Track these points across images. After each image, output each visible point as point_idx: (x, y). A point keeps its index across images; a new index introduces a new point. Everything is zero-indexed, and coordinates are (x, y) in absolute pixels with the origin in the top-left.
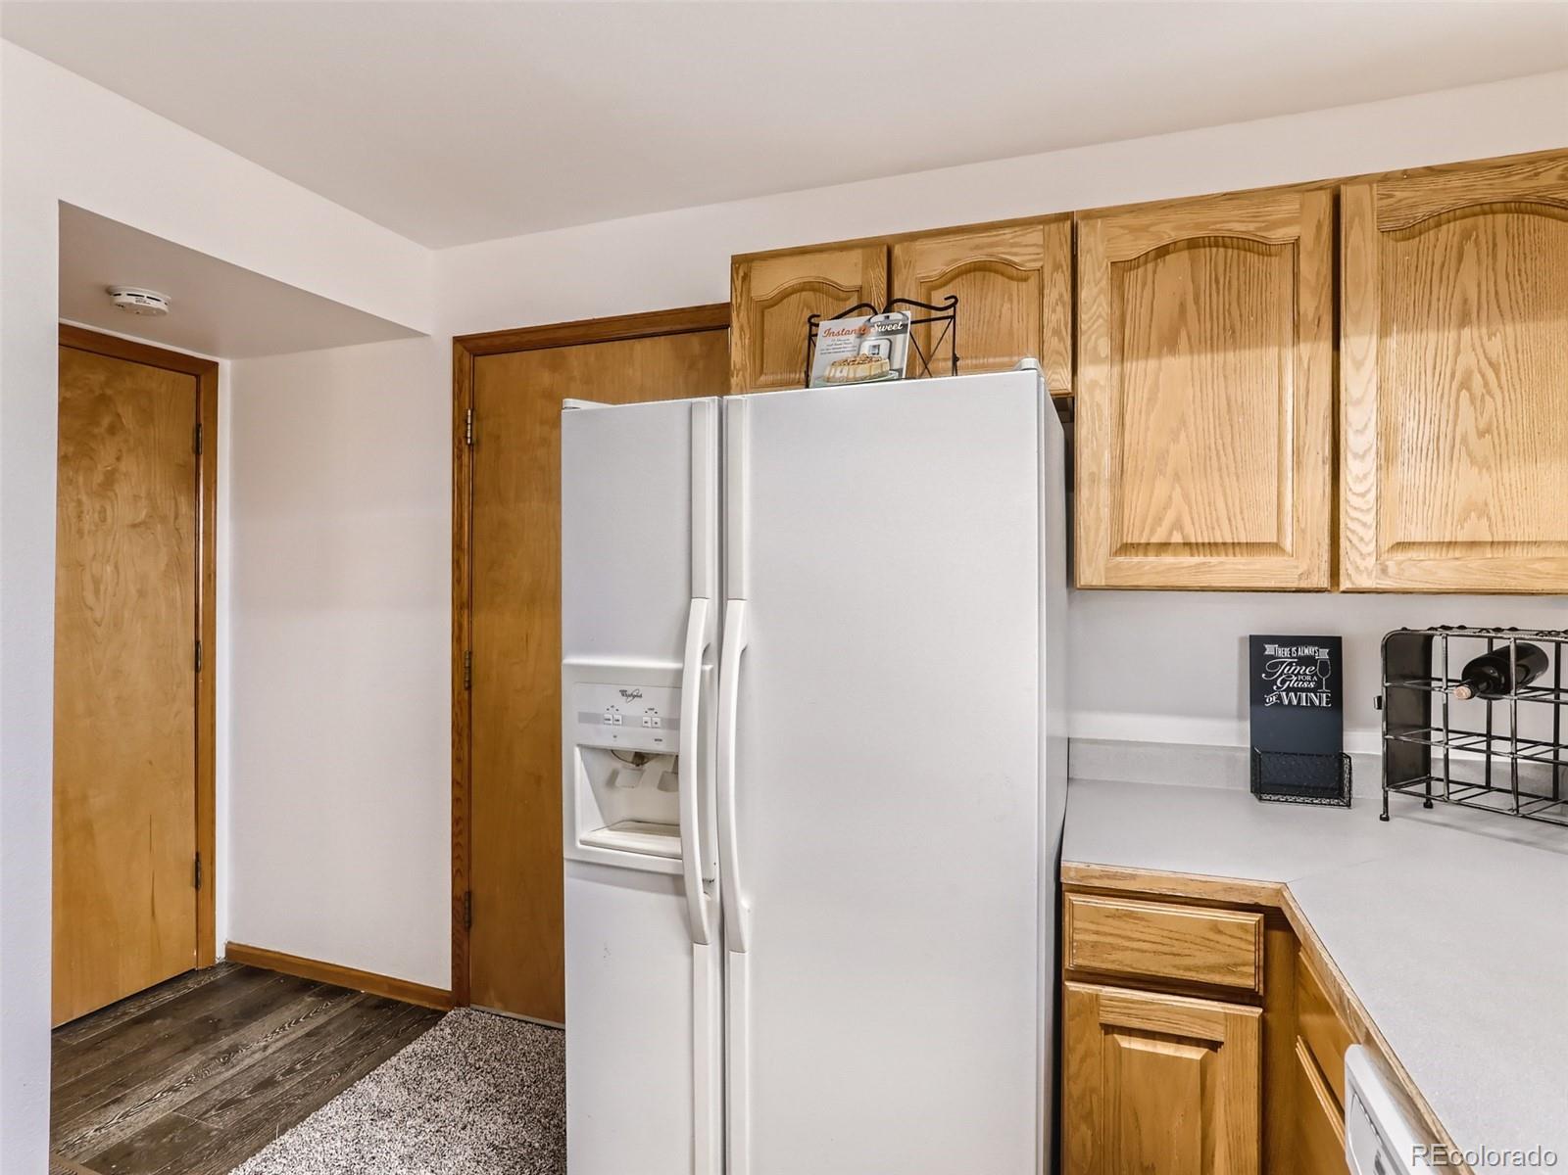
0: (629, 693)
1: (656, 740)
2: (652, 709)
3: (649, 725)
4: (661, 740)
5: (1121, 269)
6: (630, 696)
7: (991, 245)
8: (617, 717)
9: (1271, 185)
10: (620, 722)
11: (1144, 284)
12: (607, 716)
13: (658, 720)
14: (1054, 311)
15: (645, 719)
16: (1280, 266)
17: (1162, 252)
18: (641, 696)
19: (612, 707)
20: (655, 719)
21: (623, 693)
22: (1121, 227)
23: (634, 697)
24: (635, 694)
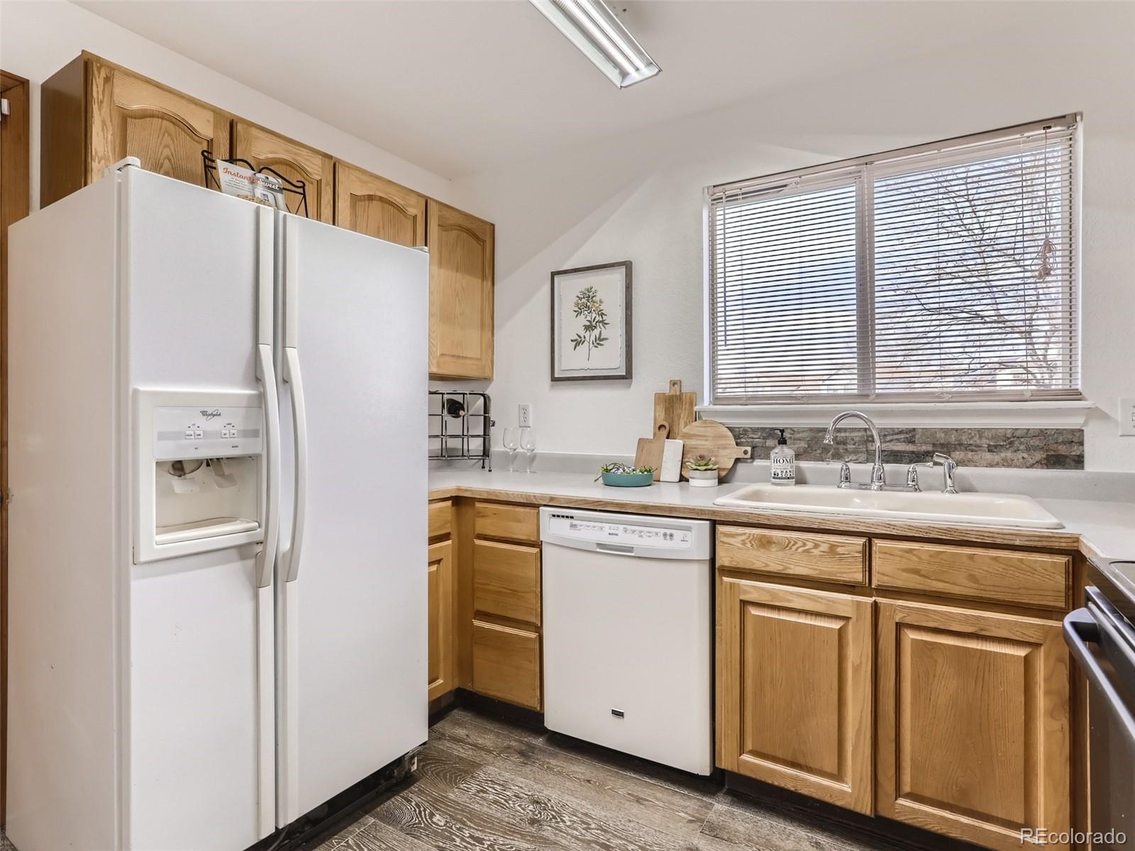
0: (209, 412)
1: (233, 447)
2: (230, 424)
3: (228, 436)
4: (237, 447)
5: (355, 199)
6: (210, 415)
7: (296, 154)
8: (198, 432)
9: (406, 186)
10: (202, 436)
11: (364, 211)
12: (188, 433)
13: (234, 431)
14: (326, 208)
15: (224, 432)
16: (410, 223)
17: (370, 198)
18: (220, 415)
19: (194, 425)
20: (232, 432)
21: (204, 413)
22: (356, 177)
23: (214, 415)
24: (215, 413)
